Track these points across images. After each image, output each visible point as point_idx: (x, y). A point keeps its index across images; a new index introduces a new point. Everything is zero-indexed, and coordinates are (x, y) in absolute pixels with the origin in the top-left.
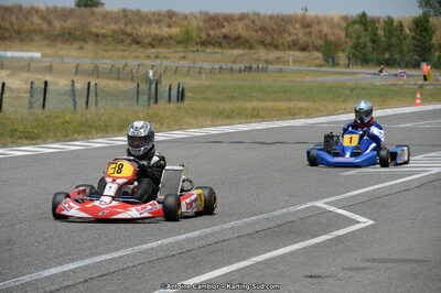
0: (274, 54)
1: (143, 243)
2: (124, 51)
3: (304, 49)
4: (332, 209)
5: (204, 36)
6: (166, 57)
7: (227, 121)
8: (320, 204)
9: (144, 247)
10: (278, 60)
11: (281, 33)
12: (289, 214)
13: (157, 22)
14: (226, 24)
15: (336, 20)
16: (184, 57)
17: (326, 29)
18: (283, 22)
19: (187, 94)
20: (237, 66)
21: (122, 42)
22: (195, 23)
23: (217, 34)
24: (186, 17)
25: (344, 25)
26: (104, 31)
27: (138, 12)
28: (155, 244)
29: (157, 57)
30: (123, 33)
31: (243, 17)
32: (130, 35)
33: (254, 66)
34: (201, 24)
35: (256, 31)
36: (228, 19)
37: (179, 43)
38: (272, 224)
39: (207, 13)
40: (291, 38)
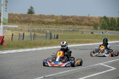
0: (80, 27)
1: (59, 72)
2: (40, 25)
3: (88, 25)
4: (104, 65)
5: (61, 22)
6: (51, 27)
7: (71, 44)
8: (101, 64)
9: (60, 73)
10: (81, 28)
11: (82, 21)
12: (94, 66)
13: (49, 18)
14: (67, 18)
15: (97, 18)
16: (56, 27)
17: (94, 20)
18: (83, 18)
19: (59, 37)
20: (71, 30)
21: (40, 23)
22: (59, 18)
23: (65, 21)
24: (57, 17)
25: (99, 19)
26: (35, 20)
27: (44, 15)
28: (62, 72)
29: (49, 27)
30: (40, 21)
31: (72, 17)
32: (42, 21)
33: (75, 30)
34: (61, 19)
35: (75, 20)
36: (68, 17)
37: (55, 23)
38: (90, 69)
39: (62, 16)
40: (85, 23)
